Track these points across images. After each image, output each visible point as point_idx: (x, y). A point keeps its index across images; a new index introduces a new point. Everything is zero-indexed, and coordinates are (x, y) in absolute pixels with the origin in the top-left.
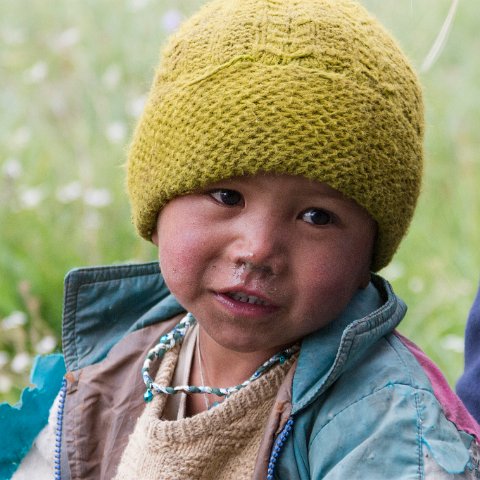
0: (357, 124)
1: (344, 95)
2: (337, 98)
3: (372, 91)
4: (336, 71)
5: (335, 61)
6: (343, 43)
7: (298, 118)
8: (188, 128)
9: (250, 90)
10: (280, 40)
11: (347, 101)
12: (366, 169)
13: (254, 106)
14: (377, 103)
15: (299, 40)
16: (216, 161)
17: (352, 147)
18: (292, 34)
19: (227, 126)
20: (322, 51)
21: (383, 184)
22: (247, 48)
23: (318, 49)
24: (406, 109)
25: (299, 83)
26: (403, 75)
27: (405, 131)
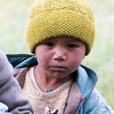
0: (78, 22)
1: (74, 16)
2: (73, 17)
3: (81, 14)
5: (71, 8)
6: (72, 3)
7: (64, 22)
8: (38, 28)
9: (52, 17)
10: (57, 4)
11: (75, 17)
12: (82, 33)
13: (54, 21)
14: (82, 16)
15: (62, 4)
16: (46, 35)
17: (78, 28)
18: (60, 3)
19: (48, 26)
20: (68, 6)
21: (86, 35)
22: (50, 7)
24: (90, 16)
25: (63, 14)
26: (88, 8)
27: (90, 22)
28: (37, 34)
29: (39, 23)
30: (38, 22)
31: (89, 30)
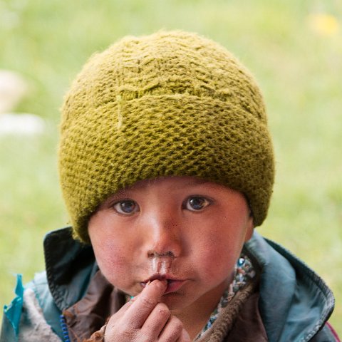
4: (181, 92)
5: (178, 84)
6: (180, 70)
10: (133, 79)
14: (217, 106)
15: (148, 76)
16: (105, 181)
18: (142, 72)
20: (167, 79)
22: (111, 91)
23: (163, 79)
24: (244, 103)
25: (152, 109)
26: (237, 78)
27: (246, 120)
28: (81, 182)
29: (83, 146)
30: (80, 143)
31: (247, 146)
